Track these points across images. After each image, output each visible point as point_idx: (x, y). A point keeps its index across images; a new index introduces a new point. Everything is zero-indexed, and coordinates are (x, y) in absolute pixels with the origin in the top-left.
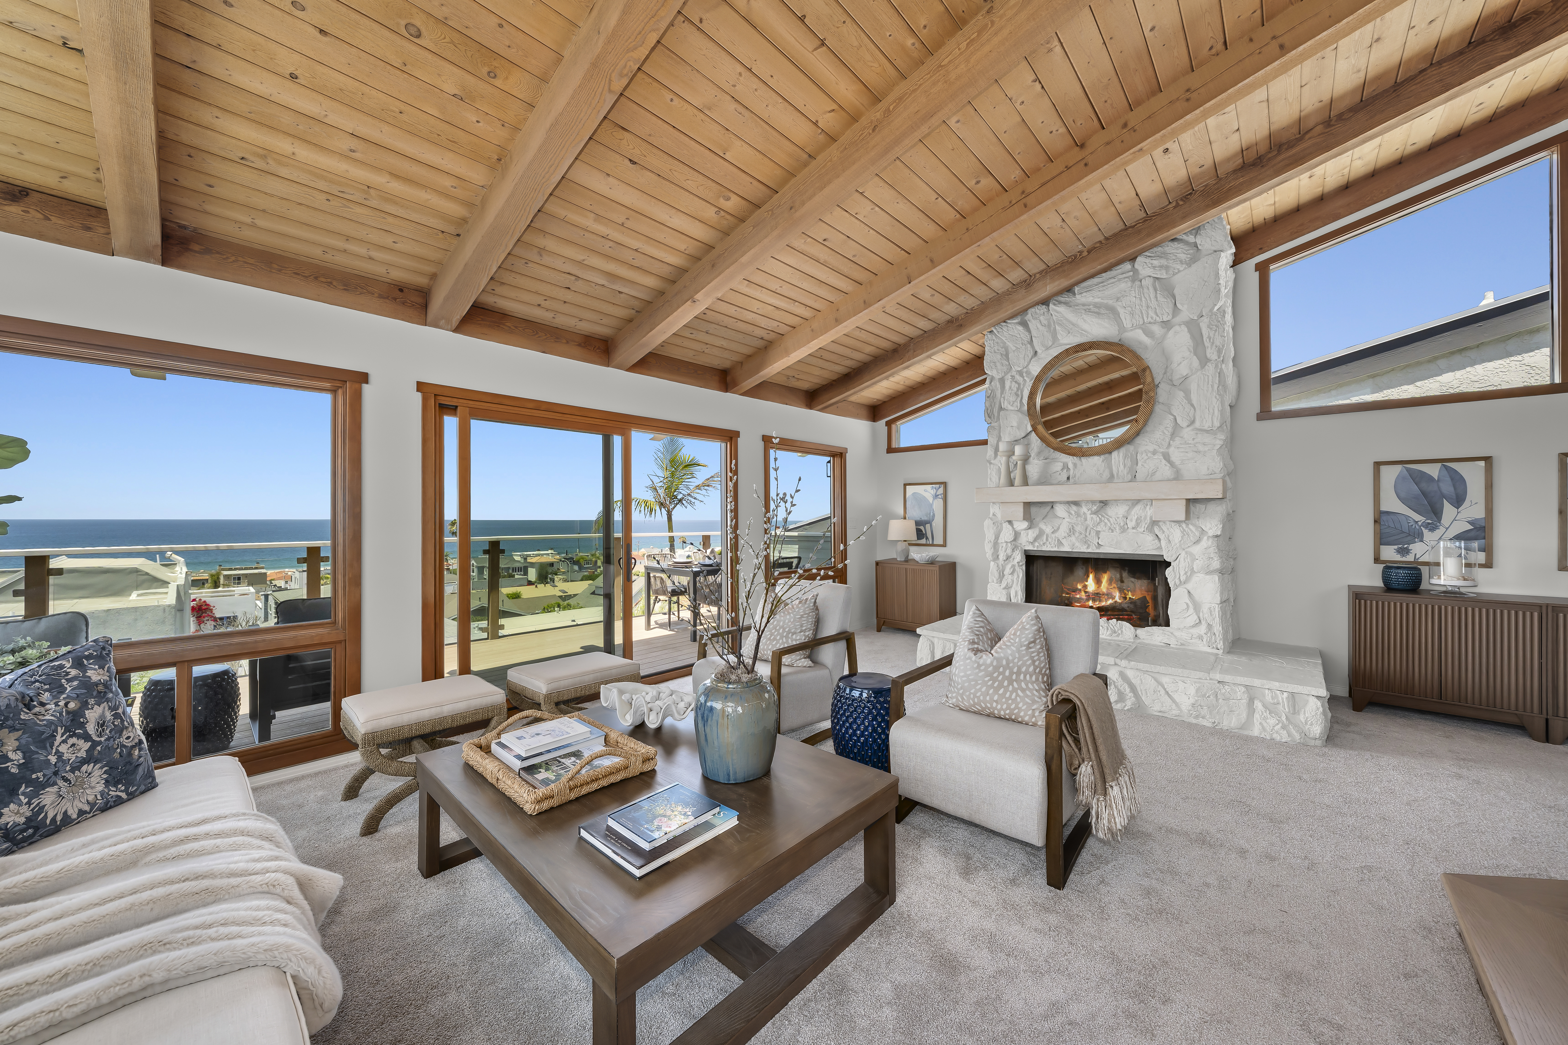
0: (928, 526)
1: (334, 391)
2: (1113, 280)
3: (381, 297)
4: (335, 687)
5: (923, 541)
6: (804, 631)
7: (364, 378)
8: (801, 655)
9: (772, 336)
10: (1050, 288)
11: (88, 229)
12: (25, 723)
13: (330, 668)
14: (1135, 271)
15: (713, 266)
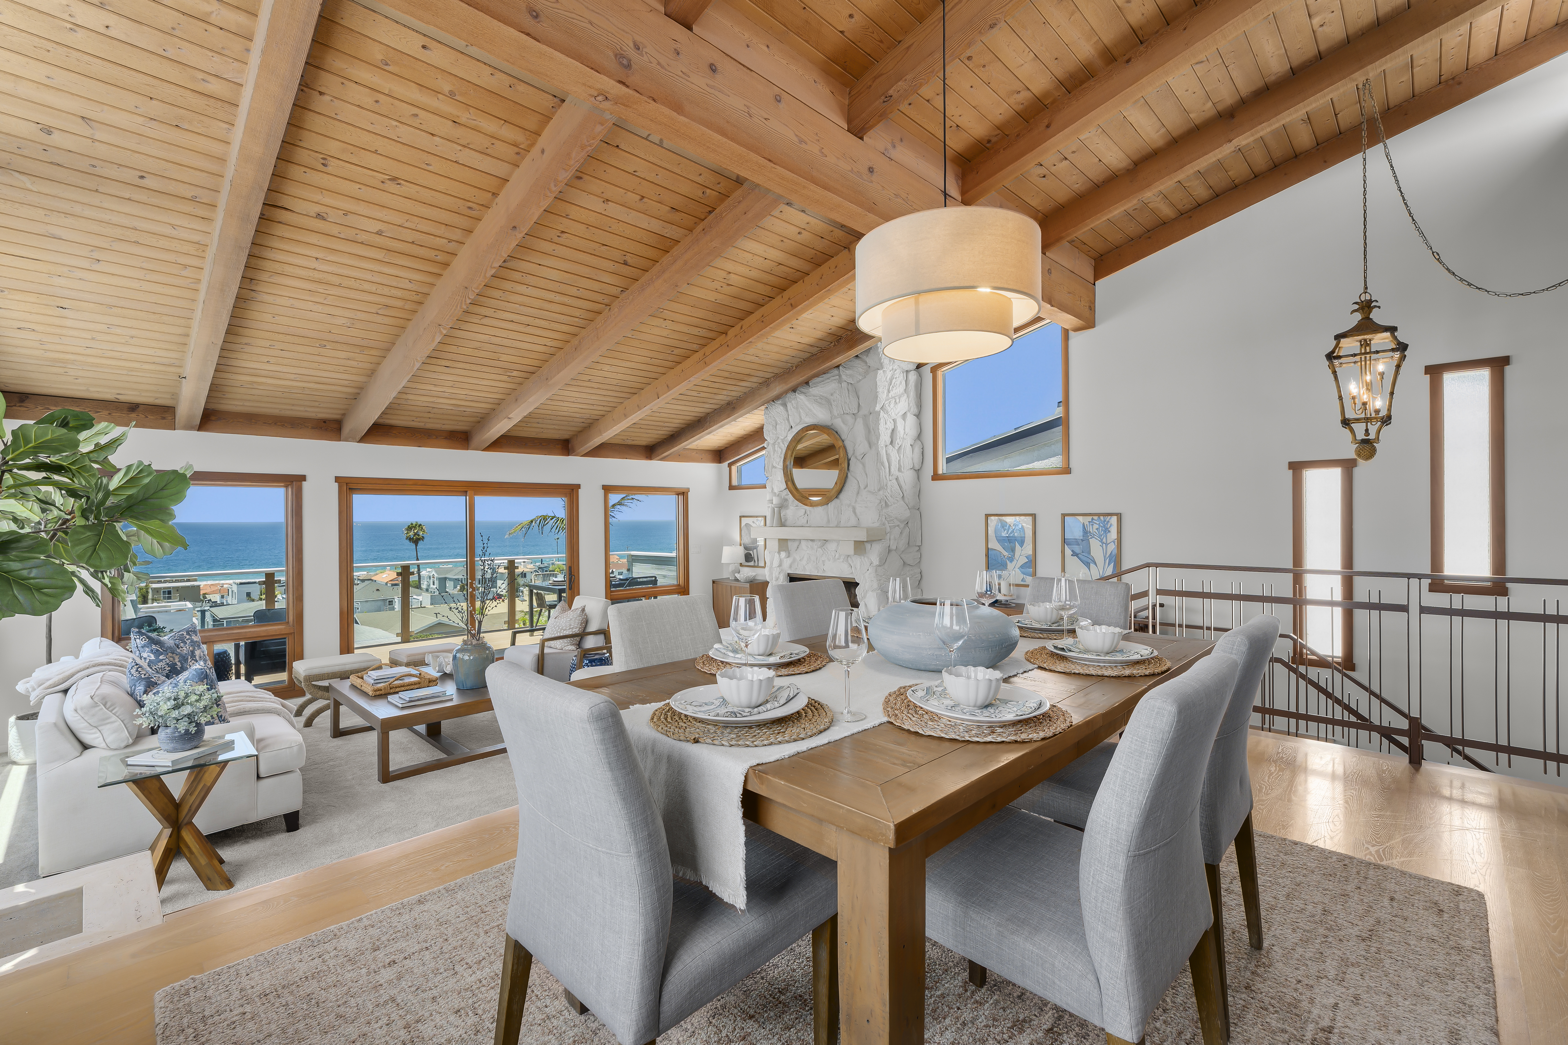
0: (755, 550)
1: (286, 487)
2: (828, 381)
3: (313, 428)
4: (288, 660)
5: (752, 563)
6: (572, 628)
7: (303, 478)
8: (565, 643)
9: (589, 421)
10: (777, 389)
11: (164, 418)
12: (179, 653)
13: (285, 651)
14: (840, 376)
15: (516, 400)
